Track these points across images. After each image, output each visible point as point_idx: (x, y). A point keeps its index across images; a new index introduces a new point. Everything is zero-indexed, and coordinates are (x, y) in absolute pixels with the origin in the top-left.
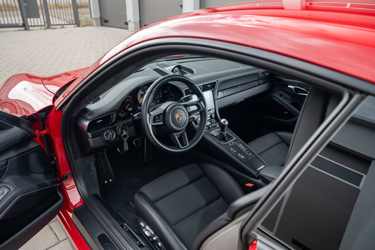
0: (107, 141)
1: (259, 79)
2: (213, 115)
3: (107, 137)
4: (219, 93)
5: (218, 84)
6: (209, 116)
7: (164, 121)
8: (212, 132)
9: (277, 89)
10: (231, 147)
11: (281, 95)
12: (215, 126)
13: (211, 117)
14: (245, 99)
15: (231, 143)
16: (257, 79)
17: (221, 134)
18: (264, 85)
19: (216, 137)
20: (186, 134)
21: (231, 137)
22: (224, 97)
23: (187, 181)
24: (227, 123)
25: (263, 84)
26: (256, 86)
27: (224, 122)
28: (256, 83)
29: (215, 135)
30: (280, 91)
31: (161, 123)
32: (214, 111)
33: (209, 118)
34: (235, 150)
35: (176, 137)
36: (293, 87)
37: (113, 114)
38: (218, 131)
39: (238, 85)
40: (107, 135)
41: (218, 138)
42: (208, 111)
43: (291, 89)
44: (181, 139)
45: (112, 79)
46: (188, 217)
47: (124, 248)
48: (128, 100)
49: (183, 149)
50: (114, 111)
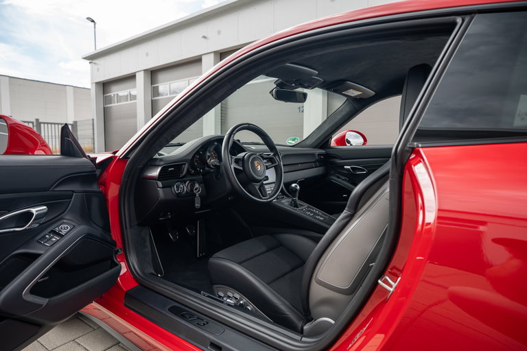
0: (178, 195)
1: (316, 162)
7: (244, 167)
10: (306, 211)
11: (338, 178)
15: (304, 209)
16: (314, 161)
17: (293, 200)
18: (320, 168)
21: (303, 205)
23: (264, 249)
24: (298, 187)
26: (313, 168)
27: (296, 186)
28: (313, 164)
29: (286, 204)
30: (336, 174)
31: (242, 168)
34: (311, 214)
35: (256, 187)
36: (349, 167)
37: (185, 164)
38: (288, 202)
39: (298, 164)
40: (177, 187)
41: (290, 205)
43: (348, 170)
45: (200, 107)
46: (275, 280)
47: (210, 311)
50: (186, 161)
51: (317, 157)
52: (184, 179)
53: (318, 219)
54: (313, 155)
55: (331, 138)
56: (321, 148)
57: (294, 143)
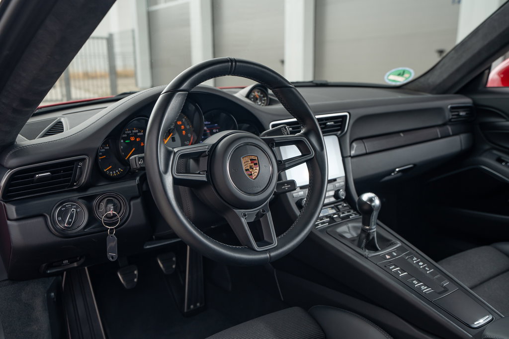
1: (444, 124)
2: (342, 193)
3: (63, 221)
4: (354, 145)
5: (352, 122)
6: (332, 193)
7: (210, 172)
8: (342, 229)
9: (487, 147)
10: (390, 263)
11: (500, 160)
12: (348, 217)
13: (336, 196)
14: (415, 165)
15: (390, 254)
16: (440, 122)
17: (363, 231)
18: (457, 139)
19: (352, 240)
20: (269, 215)
21: (388, 240)
22: (367, 154)
24: (377, 202)
25: (454, 135)
26: (437, 139)
27: (371, 200)
28: (438, 131)
29: (348, 236)
30: (495, 152)
31: (203, 177)
32: (343, 183)
33: (333, 199)
34: (403, 271)
35: (243, 220)
38: (355, 228)
39: (398, 132)
40: (62, 214)
41: (356, 242)
42: (330, 181)
44: (256, 227)
48: (132, 139)
49: (259, 255)
50: (85, 152)
51: (448, 115)
52: (91, 192)
53: (418, 292)
54: (439, 110)
55: (489, 69)
56: (463, 91)
57: (401, 80)
